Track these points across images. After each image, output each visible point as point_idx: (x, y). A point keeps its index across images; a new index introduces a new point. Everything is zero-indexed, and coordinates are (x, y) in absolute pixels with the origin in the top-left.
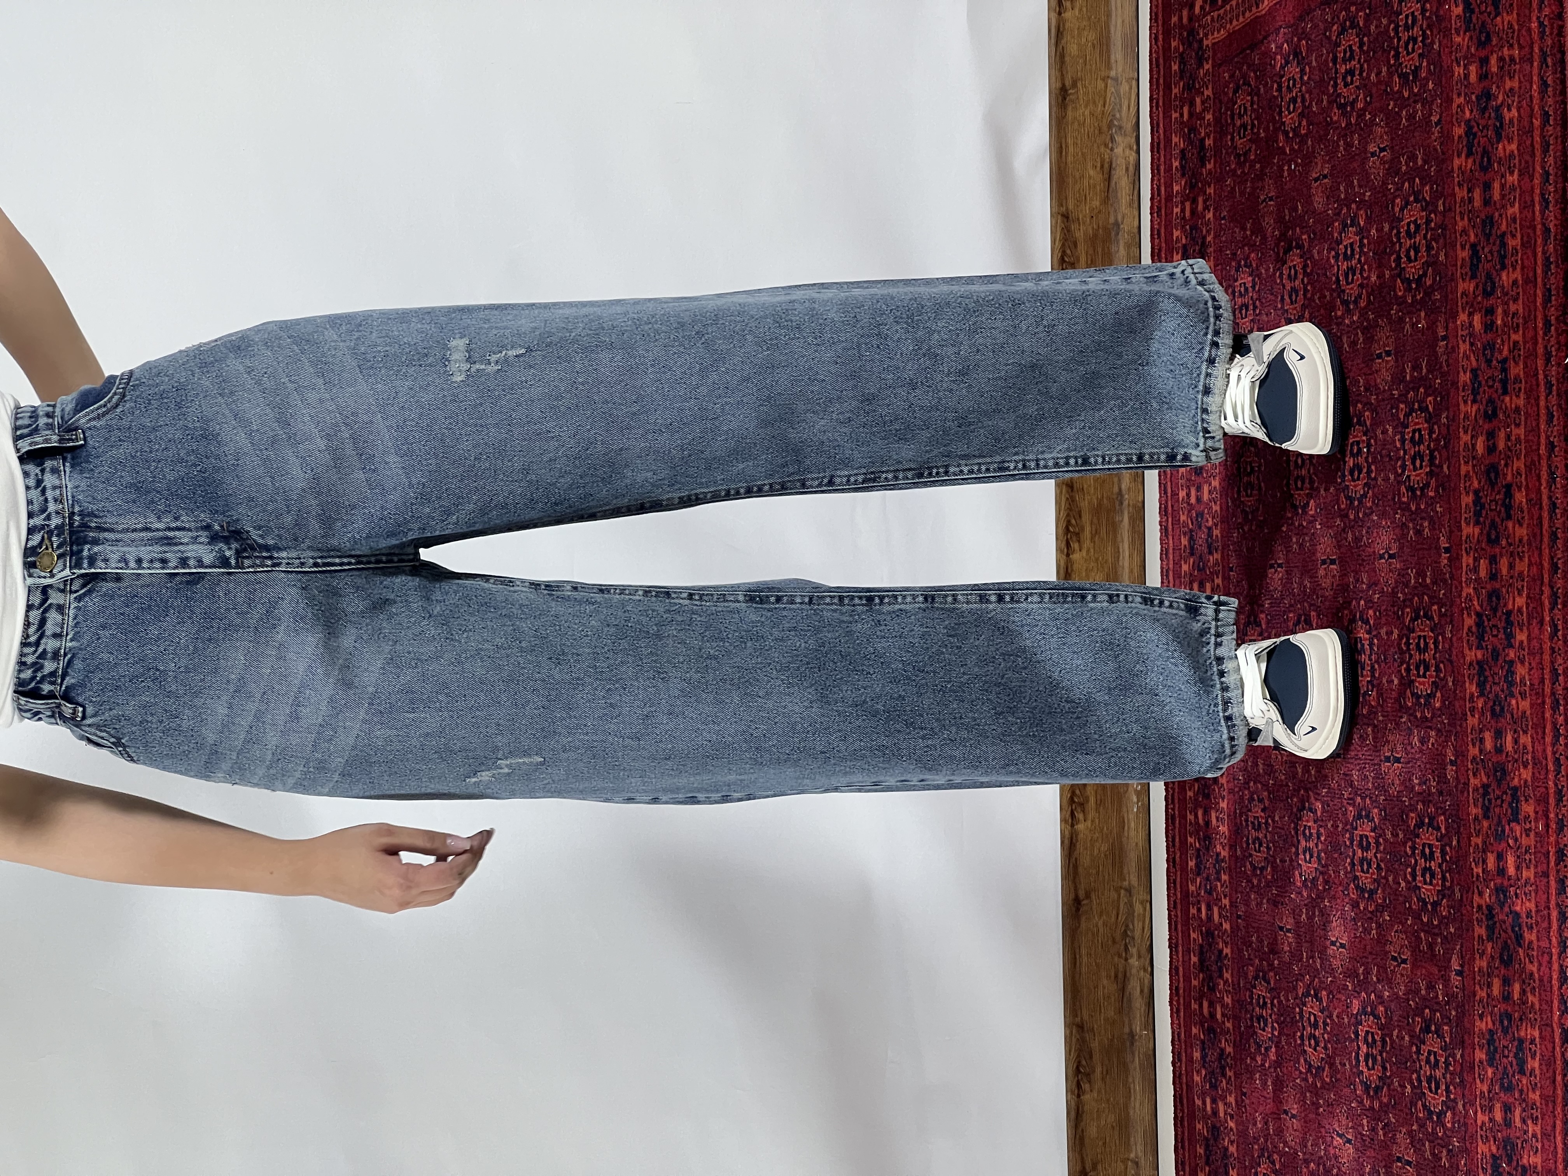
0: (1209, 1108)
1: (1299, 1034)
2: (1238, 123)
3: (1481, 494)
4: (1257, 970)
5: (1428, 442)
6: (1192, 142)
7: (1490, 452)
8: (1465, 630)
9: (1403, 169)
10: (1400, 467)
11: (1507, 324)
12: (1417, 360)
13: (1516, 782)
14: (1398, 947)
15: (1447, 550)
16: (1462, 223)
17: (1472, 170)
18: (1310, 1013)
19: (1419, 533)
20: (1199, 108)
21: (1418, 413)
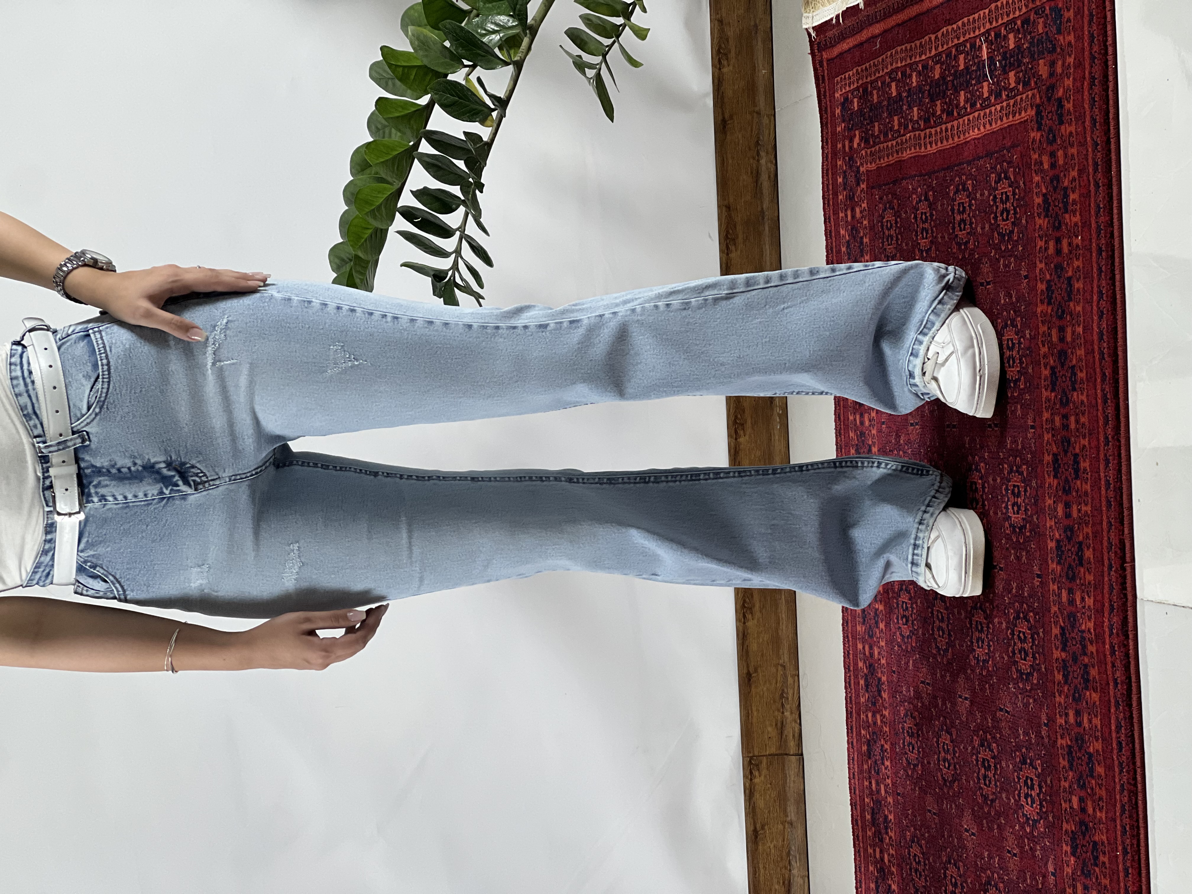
2: (886, 233)
3: (1061, 543)
4: (914, 836)
5: (1023, 498)
6: (854, 237)
7: (1068, 515)
8: (1053, 636)
9: (1002, 302)
10: (1005, 508)
11: (1078, 430)
12: (1014, 437)
13: (1092, 750)
14: (1011, 844)
15: (1039, 576)
16: (1044, 350)
17: (1051, 315)
18: (952, 876)
19: (1018, 558)
20: (858, 215)
21: (1017, 474)
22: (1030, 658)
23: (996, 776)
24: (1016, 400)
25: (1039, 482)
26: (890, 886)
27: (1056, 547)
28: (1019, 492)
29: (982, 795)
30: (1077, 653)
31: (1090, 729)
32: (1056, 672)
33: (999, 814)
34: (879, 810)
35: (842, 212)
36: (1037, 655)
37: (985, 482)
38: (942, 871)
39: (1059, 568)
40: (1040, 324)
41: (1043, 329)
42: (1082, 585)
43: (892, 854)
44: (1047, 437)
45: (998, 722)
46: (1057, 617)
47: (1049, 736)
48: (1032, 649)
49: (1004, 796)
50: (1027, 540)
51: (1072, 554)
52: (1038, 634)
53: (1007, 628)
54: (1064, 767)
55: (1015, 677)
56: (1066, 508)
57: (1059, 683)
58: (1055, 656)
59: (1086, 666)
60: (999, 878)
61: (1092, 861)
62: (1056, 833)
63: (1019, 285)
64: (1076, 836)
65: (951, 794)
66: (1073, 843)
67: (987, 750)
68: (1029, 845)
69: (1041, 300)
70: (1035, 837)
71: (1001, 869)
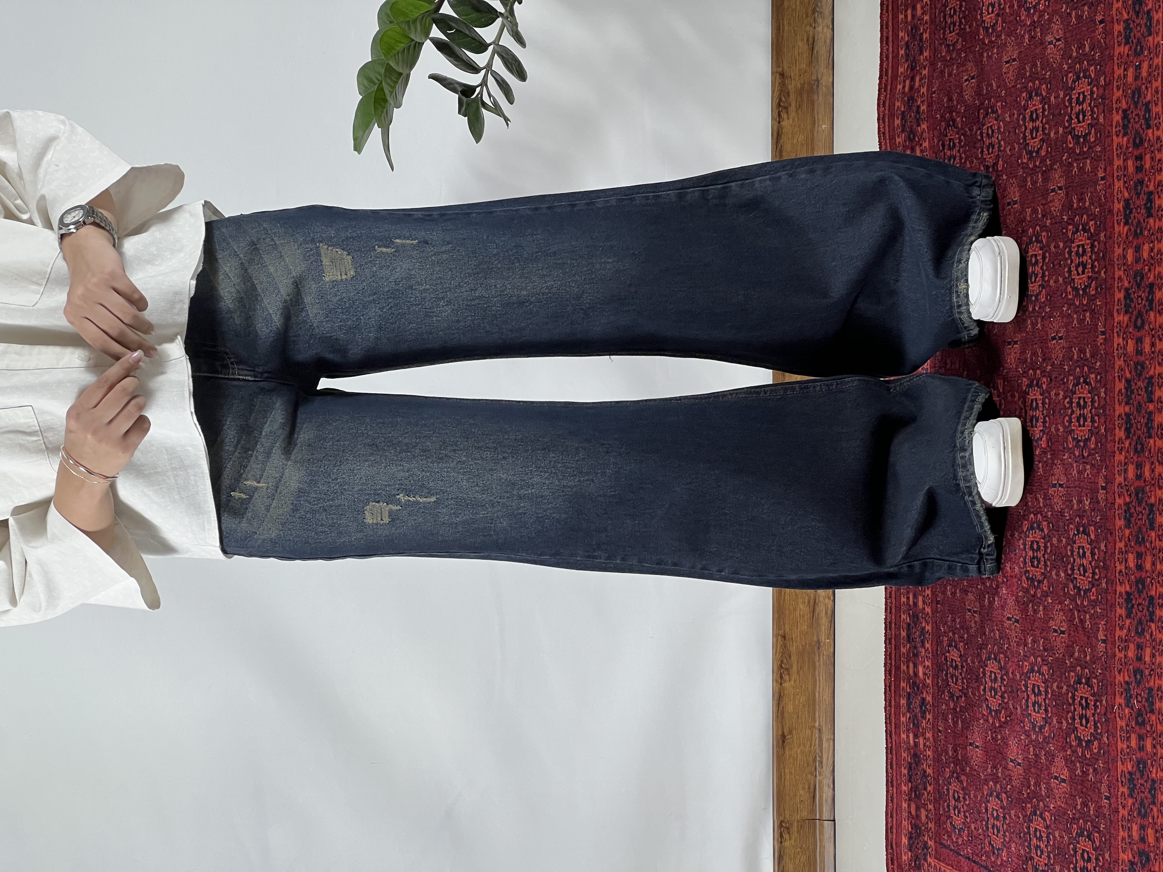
0: (912, 742)
1: (982, 687)
2: (949, 22)
3: (1130, 291)
4: (951, 641)
5: (1090, 254)
6: (914, 36)
7: (1137, 260)
8: (1116, 393)
9: (1074, 54)
10: (1067, 272)
11: (1152, 167)
12: (1082, 194)
13: (1152, 500)
14: (1058, 622)
15: (1103, 333)
16: (1118, 94)
17: (1128, 55)
18: (991, 672)
19: (1081, 321)
20: (919, 12)
21: (1082, 232)
22: (1088, 423)
23: (1046, 556)
24: (1085, 156)
25: (1108, 234)
26: (924, 699)
27: (1125, 297)
28: (1084, 251)
29: (1027, 578)
30: (1142, 401)
31: (1153, 479)
32: (1117, 430)
33: (1046, 595)
34: (916, 625)
35: (902, 13)
36: (1096, 418)
37: (1046, 251)
38: (981, 670)
39: (1126, 318)
40: (1116, 67)
41: (1119, 72)
42: (1152, 330)
43: (928, 666)
44: (1118, 185)
45: (1050, 499)
46: (1122, 370)
47: (1106, 500)
48: (1091, 413)
49: (1054, 573)
50: (1092, 299)
51: (1142, 299)
52: (1099, 396)
53: (1065, 398)
54: (1120, 528)
55: (1070, 446)
56: (1137, 252)
57: (1120, 439)
58: (1117, 413)
59: (1150, 413)
60: (1043, 660)
61: (1148, 618)
62: (1109, 598)
63: (1094, 32)
64: (1132, 597)
65: (994, 586)
66: (1127, 603)
67: (1037, 531)
68: (1079, 617)
69: (1118, 42)
70: (1085, 607)
71: (1045, 650)
